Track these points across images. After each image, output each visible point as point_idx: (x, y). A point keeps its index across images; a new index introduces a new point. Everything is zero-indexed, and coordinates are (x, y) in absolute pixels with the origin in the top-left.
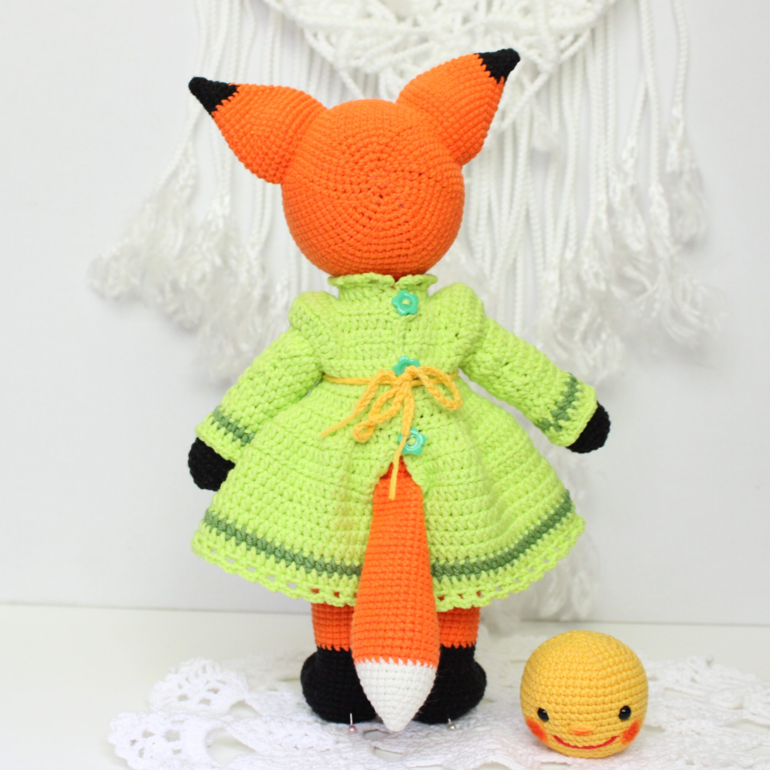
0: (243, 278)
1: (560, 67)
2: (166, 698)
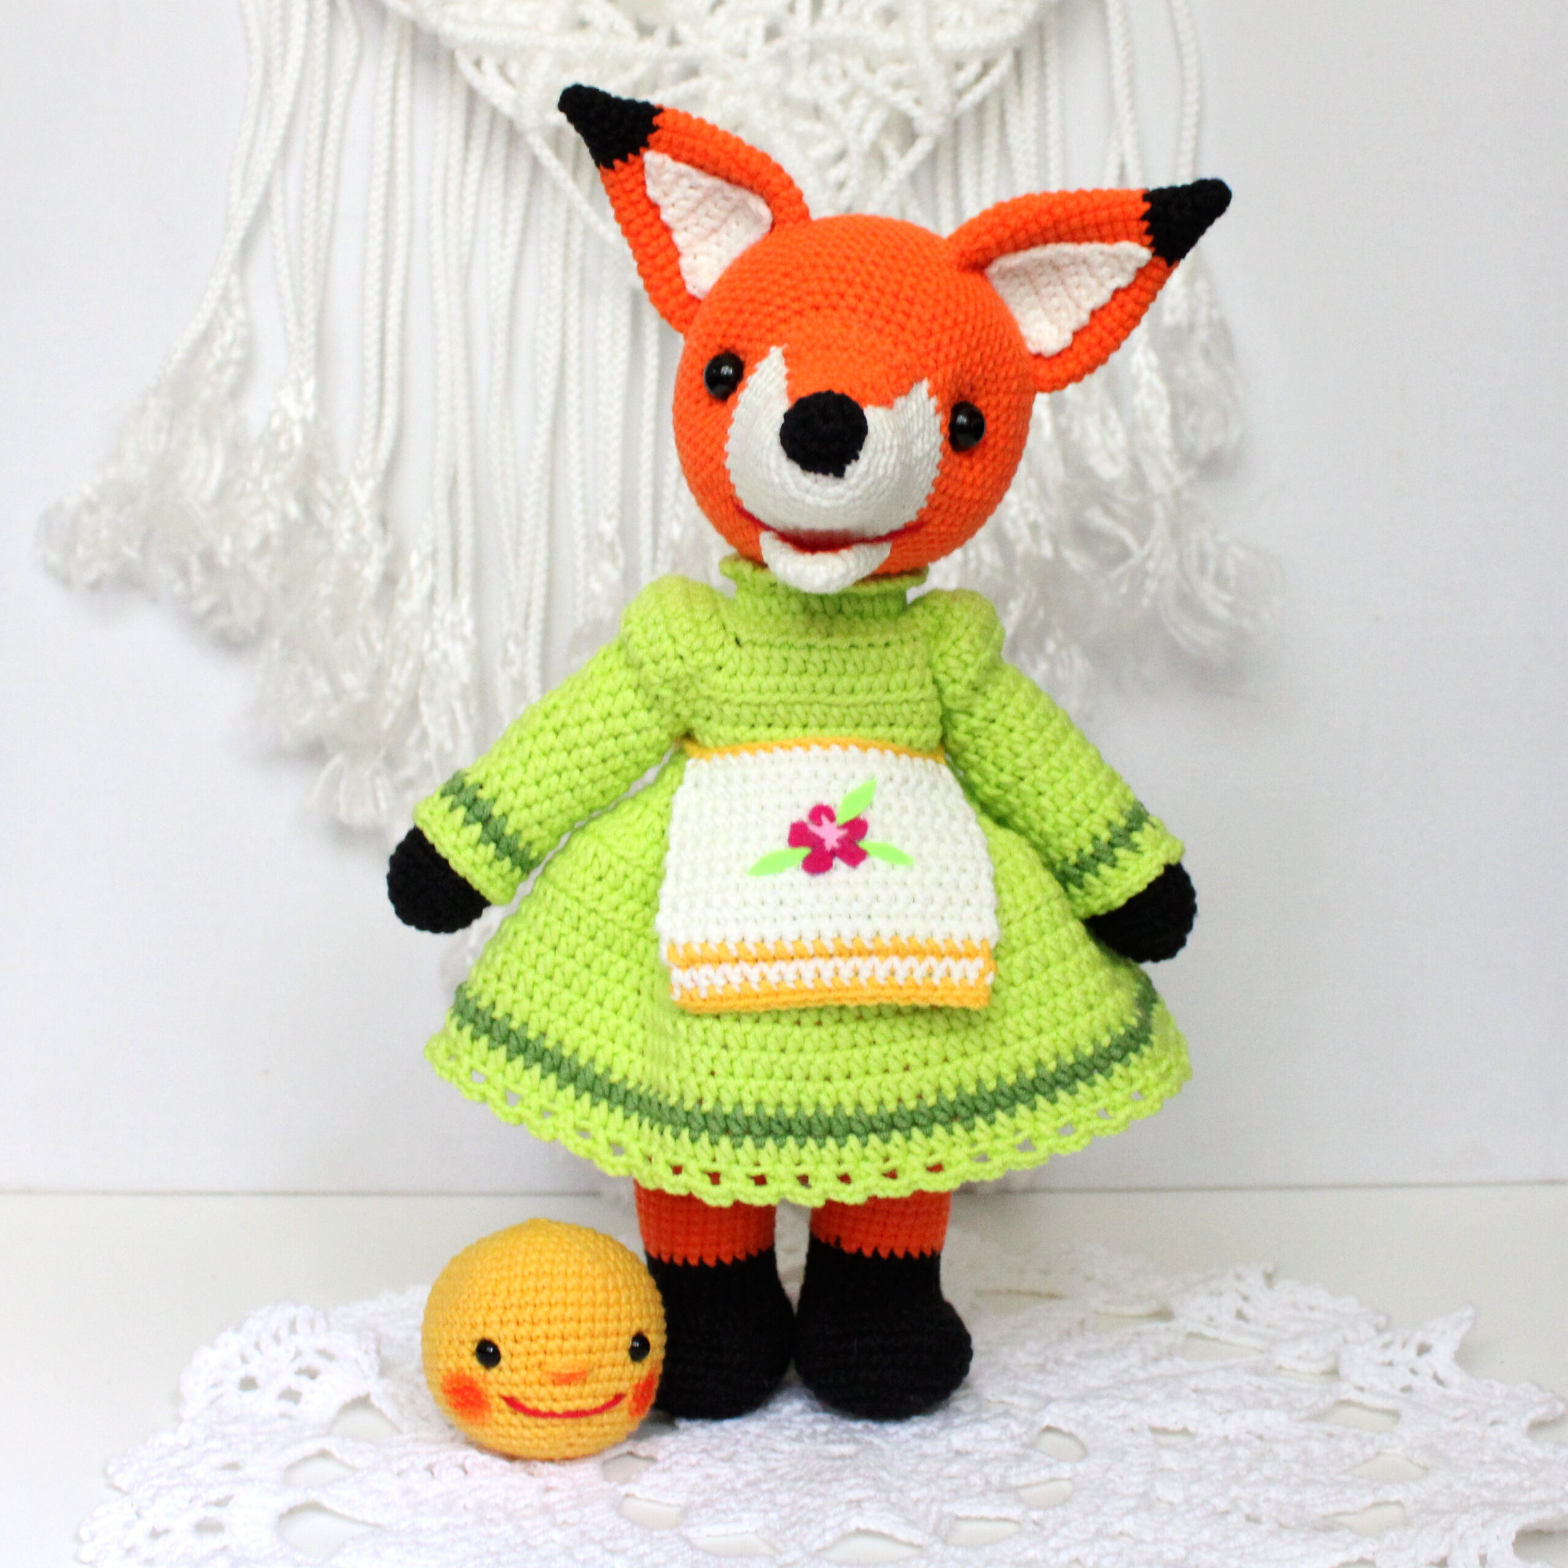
0: (344, 543)
1: (956, 124)
2: (215, 1385)
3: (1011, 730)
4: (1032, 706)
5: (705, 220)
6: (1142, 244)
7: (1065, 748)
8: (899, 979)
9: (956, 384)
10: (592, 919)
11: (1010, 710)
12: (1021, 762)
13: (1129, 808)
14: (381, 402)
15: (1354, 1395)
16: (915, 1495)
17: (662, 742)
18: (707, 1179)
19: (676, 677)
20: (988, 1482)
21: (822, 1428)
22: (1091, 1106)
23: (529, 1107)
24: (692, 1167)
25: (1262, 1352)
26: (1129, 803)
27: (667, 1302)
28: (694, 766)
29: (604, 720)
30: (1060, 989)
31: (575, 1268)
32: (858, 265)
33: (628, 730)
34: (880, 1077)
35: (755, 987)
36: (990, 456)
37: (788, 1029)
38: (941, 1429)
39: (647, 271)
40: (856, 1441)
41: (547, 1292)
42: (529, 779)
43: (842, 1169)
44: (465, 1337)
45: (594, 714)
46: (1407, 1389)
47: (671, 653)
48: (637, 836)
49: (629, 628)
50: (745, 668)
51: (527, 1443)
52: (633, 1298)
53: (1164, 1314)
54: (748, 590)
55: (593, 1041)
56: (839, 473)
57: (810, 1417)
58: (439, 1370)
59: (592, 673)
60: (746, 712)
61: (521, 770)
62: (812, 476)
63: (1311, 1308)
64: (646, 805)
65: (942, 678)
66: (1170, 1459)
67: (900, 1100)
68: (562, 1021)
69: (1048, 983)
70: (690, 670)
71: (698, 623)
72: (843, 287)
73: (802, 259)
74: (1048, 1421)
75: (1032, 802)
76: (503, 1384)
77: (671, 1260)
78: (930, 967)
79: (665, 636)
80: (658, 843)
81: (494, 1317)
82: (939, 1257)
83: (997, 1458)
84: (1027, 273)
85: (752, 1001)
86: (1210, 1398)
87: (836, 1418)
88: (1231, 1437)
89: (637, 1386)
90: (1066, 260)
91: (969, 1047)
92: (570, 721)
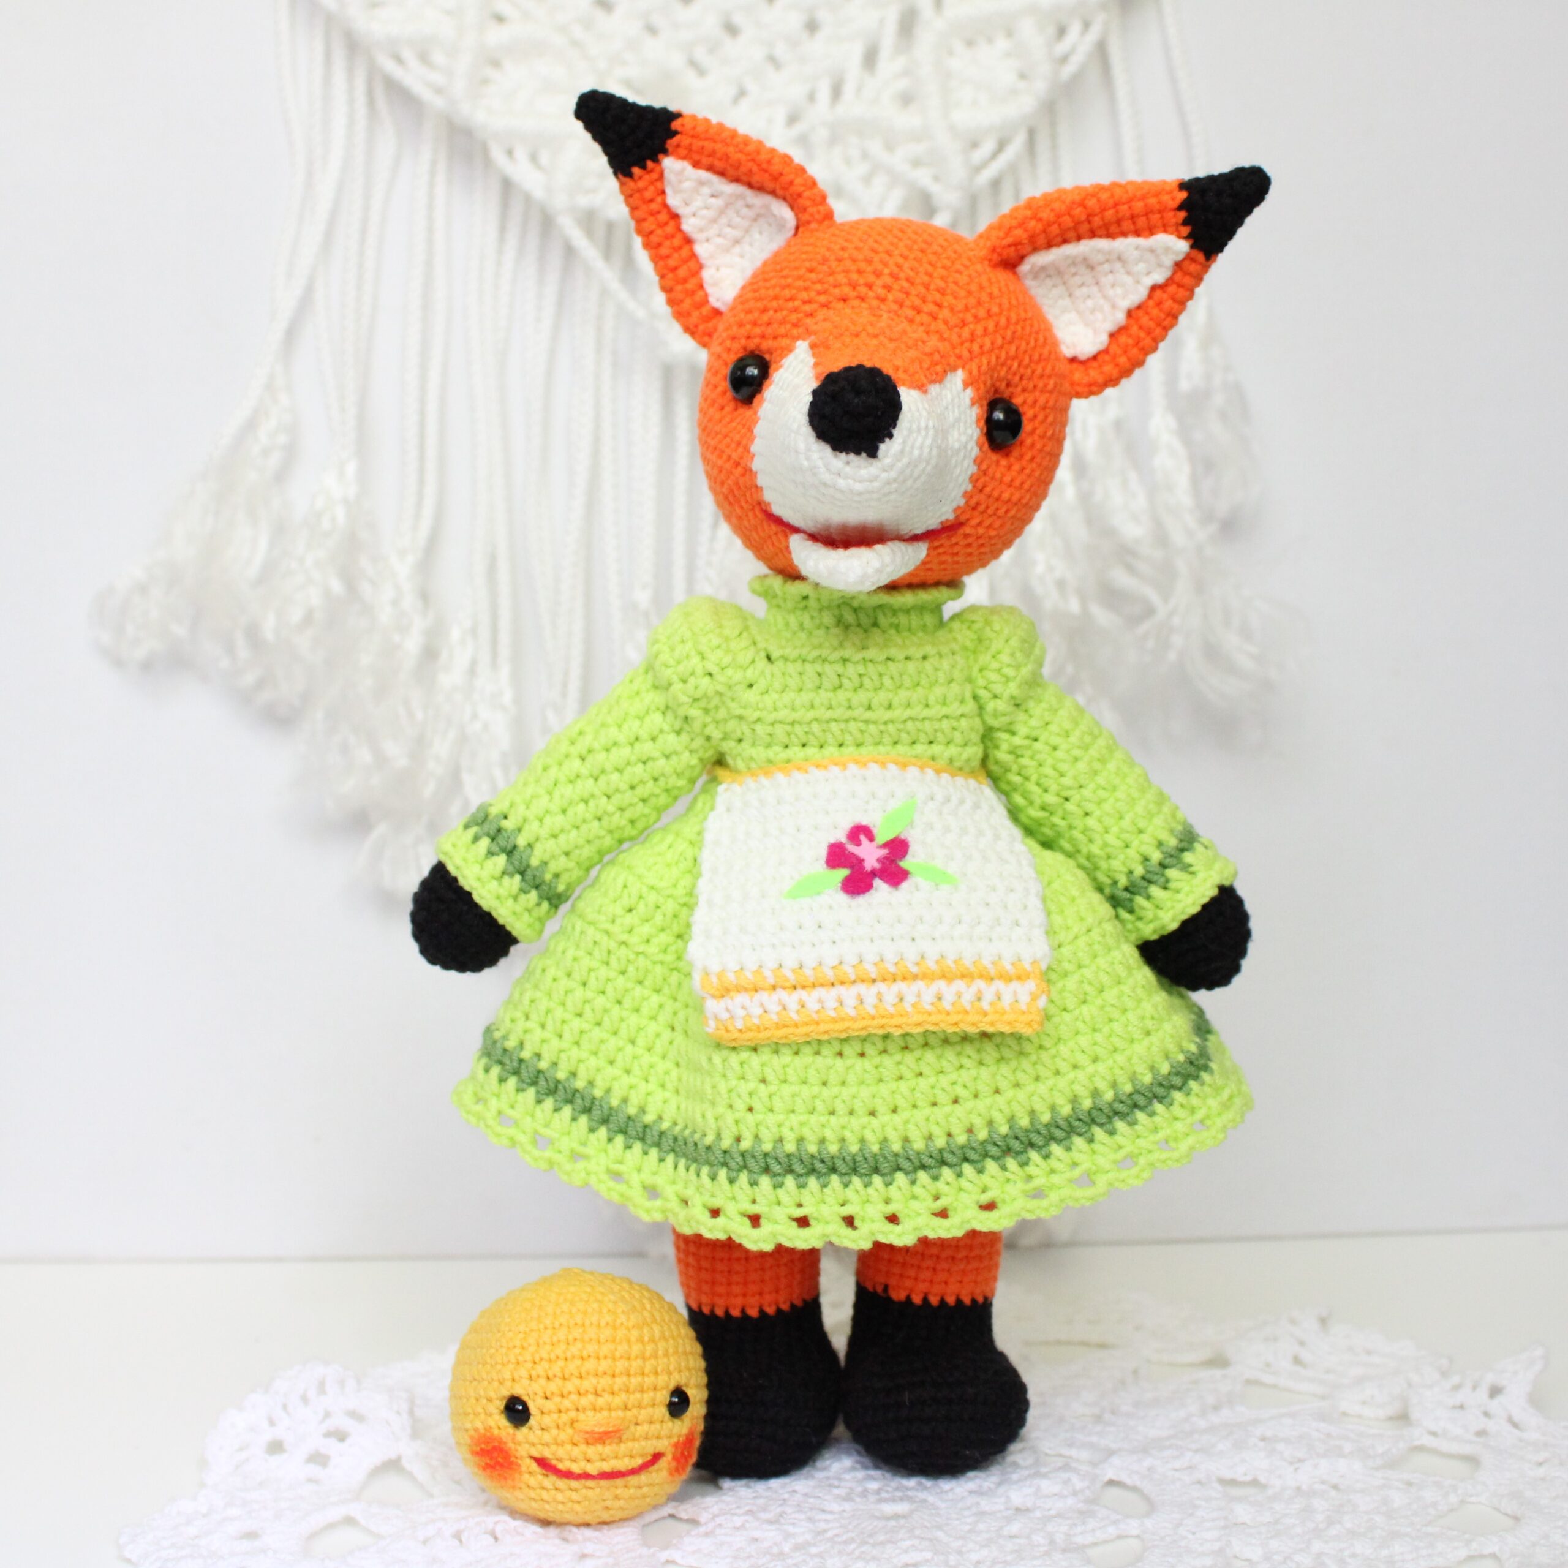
0: (385, 616)
1: (974, 200)
2: (241, 1449)
3: (1055, 749)
4: (1076, 723)
5: (728, 230)
6: (1180, 237)
7: (1111, 766)
8: (946, 1005)
9: (992, 377)
10: (623, 952)
11: (1053, 728)
12: (1067, 781)
13: (1180, 828)
14: (421, 482)
15: (1427, 1441)
16: (974, 1557)
17: (692, 767)
18: (747, 1222)
19: (705, 695)
20: (1052, 1542)
21: (873, 1486)
22: (1153, 1138)
23: (560, 1152)
24: (731, 1209)
25: (1323, 1398)
26: (1179, 822)
27: (707, 1355)
28: (726, 790)
29: (632, 744)
30: (1116, 1014)
31: (608, 1318)
32: (886, 258)
33: (657, 754)
34: (928, 1110)
35: (795, 1016)
36: (1028, 457)
37: (830, 1061)
38: (999, 1484)
39: (669, 283)
40: (910, 1499)
41: (579, 1345)
42: (555, 807)
43: (890, 1209)
44: (492, 1394)
45: (621, 738)
46: (1481, 1433)
47: (699, 671)
48: (669, 865)
49: (656, 647)
50: (777, 685)
51: (560, 1507)
52: (671, 1351)
53: (1219, 1362)
54: (779, 606)
55: (626, 1080)
56: (873, 453)
57: (860, 1474)
58: (467, 1430)
59: (619, 697)
60: (780, 731)
61: (546, 798)
62: (843, 456)
63: (1369, 1353)
64: (677, 834)
65: (982, 693)
66: (1242, 1513)
67: (949, 1135)
68: (593, 1060)
69: (1102, 1008)
70: (720, 688)
71: (727, 639)
72: (871, 278)
73: (827, 254)
74: (1110, 1475)
75: (1078, 823)
76: (534, 1445)
77: (712, 1311)
78: (979, 991)
79: (693, 653)
80: (690, 872)
81: (523, 1372)
82: (991, 1305)
83: (1059, 1515)
84: (1059, 273)
85: (791, 1030)
86: (1280, 1447)
87: (888, 1475)
88: (1304, 1487)
89: (676, 1445)
90: (1100, 258)
91: (1021, 1077)
92: (596, 745)
